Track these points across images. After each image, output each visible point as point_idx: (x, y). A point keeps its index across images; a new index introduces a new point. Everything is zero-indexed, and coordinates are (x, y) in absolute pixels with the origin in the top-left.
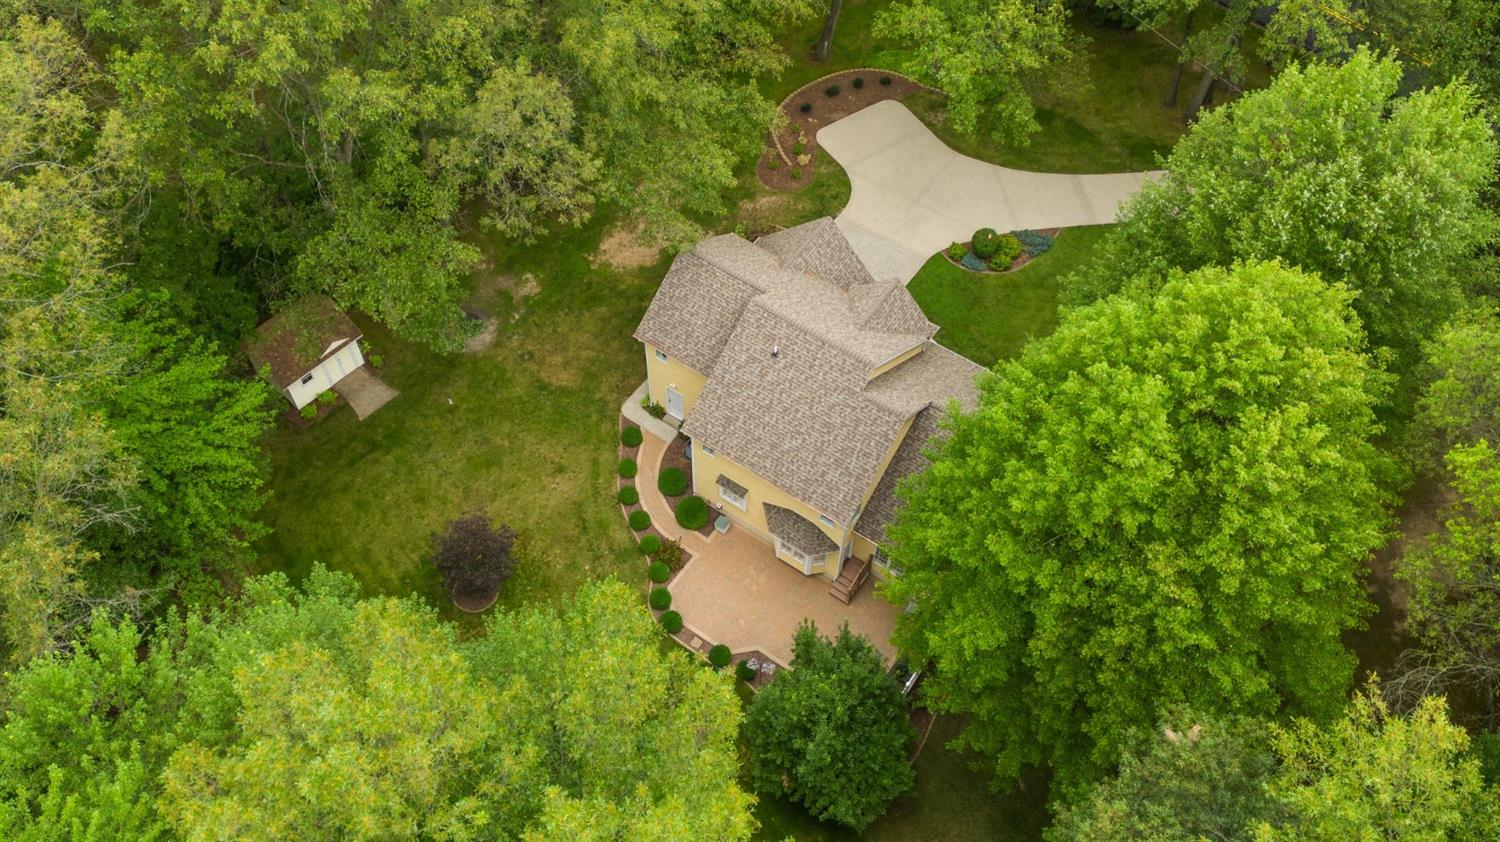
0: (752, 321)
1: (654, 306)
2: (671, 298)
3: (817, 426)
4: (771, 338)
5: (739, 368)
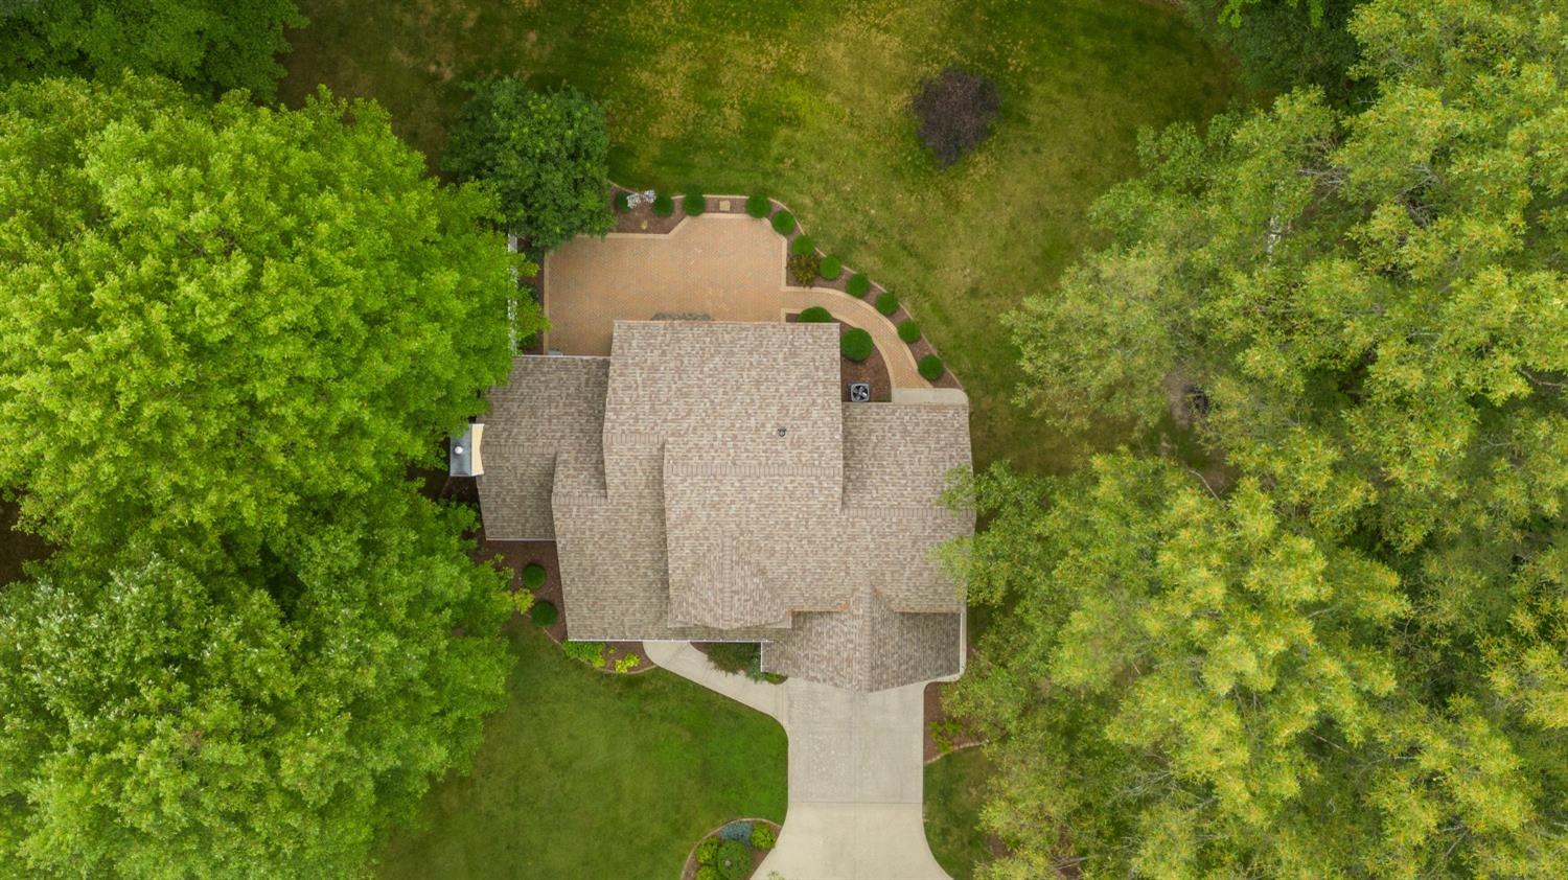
0: (828, 451)
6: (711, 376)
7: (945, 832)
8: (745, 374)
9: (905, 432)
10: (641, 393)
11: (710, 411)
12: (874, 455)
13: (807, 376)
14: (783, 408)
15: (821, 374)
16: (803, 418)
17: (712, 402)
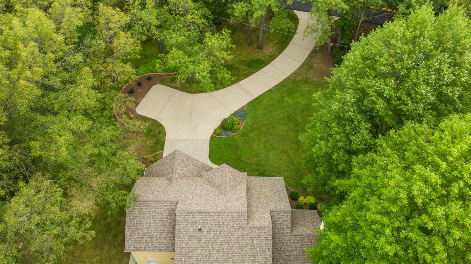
0: (182, 220)
1: (127, 233)
2: (134, 226)
3: (236, 251)
4: (194, 223)
5: (187, 244)
6: (229, 258)
7: (159, 133)
8: (215, 259)
9: (151, 238)
10: (258, 249)
11: (229, 239)
12: (165, 226)
13: (189, 258)
14: (199, 242)
15: (183, 259)
16: (191, 236)
17: (229, 244)
